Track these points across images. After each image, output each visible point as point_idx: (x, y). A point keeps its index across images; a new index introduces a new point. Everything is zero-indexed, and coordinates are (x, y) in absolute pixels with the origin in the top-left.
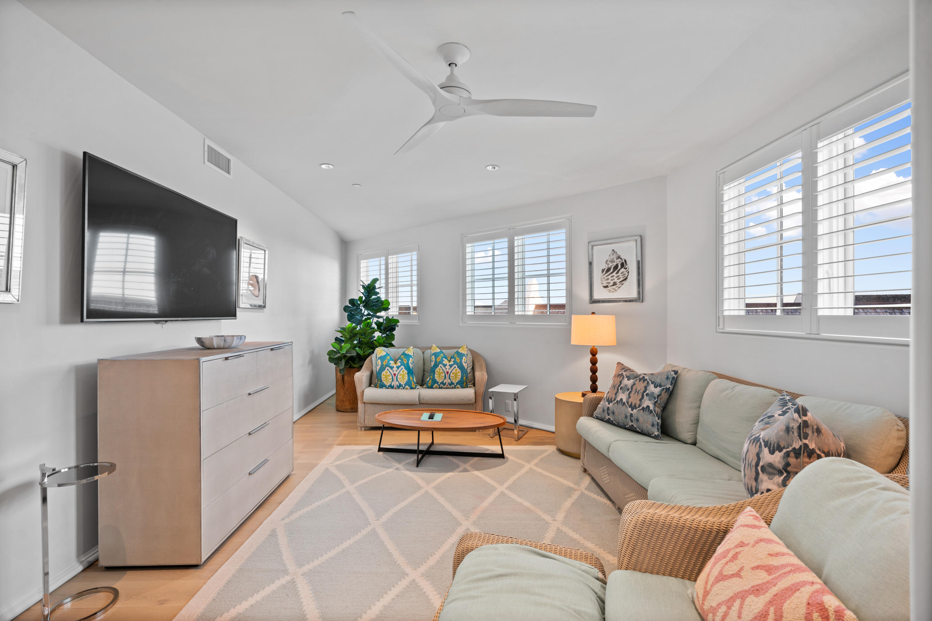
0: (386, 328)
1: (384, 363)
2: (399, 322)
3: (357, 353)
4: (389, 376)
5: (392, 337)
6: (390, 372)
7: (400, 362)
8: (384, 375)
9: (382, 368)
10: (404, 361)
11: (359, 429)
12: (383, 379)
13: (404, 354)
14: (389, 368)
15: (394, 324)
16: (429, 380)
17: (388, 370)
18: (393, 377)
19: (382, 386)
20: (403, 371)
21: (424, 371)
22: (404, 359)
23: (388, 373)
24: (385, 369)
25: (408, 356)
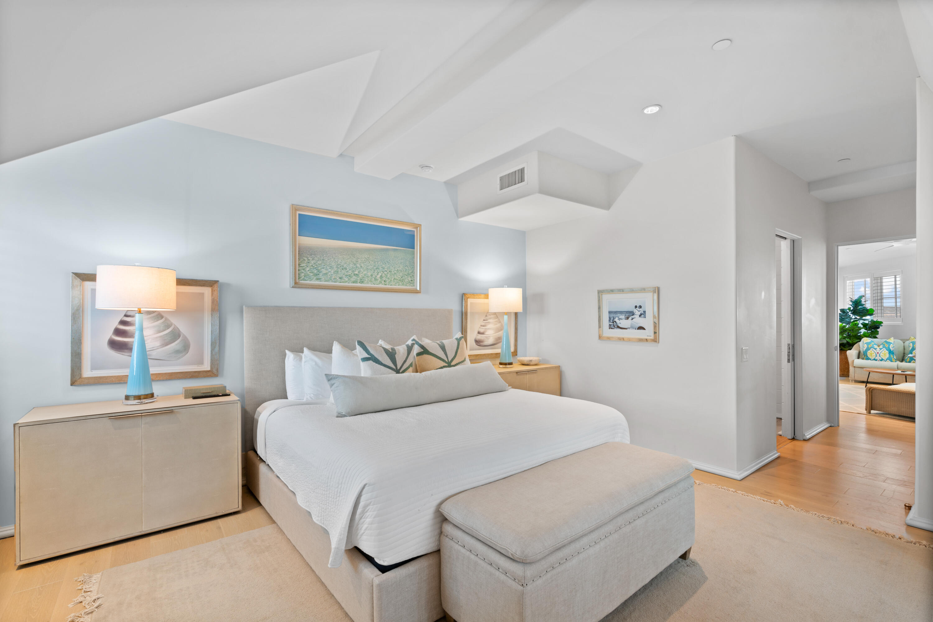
0: (871, 327)
1: (869, 346)
2: (883, 323)
3: (847, 341)
4: (873, 353)
5: (877, 333)
6: (874, 351)
7: (882, 346)
8: (869, 353)
9: (868, 349)
10: (886, 346)
11: (851, 381)
12: (868, 355)
13: (886, 342)
14: (873, 349)
15: (878, 324)
16: (908, 358)
17: (872, 350)
18: (876, 354)
19: (868, 359)
20: (885, 351)
21: (904, 354)
22: (886, 344)
23: (873, 352)
24: (870, 350)
25: (889, 343)
